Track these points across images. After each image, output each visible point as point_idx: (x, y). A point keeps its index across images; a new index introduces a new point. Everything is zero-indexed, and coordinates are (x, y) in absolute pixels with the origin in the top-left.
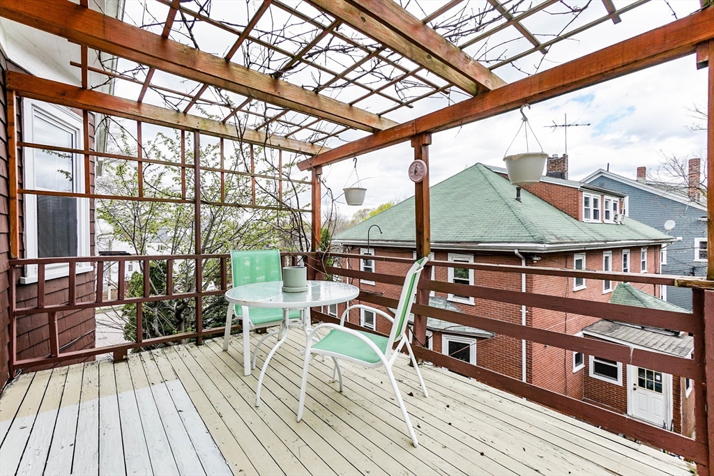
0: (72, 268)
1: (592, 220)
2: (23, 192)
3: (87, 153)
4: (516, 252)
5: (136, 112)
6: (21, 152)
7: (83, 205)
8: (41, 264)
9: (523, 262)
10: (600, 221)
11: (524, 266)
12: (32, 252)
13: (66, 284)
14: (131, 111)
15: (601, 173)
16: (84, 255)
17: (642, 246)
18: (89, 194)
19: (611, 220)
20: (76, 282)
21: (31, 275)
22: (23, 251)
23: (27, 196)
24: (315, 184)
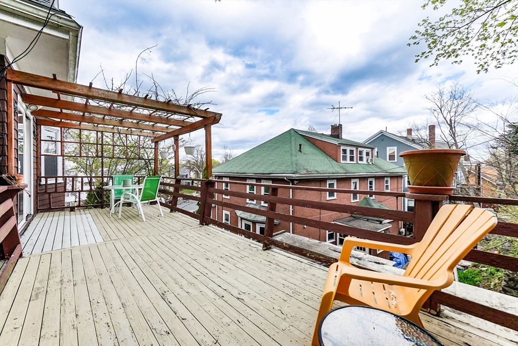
0: (56, 180)
1: (348, 161)
2: (41, 155)
3: (62, 142)
4: (285, 178)
5: (79, 127)
6: (40, 142)
7: (60, 159)
8: (46, 178)
9: (291, 184)
10: (355, 162)
11: (291, 185)
12: (43, 174)
13: (54, 186)
14: (77, 127)
15: (382, 132)
16: (60, 176)
17: (386, 177)
18: (62, 155)
19: (365, 162)
20: (58, 186)
21: (43, 182)
22: (40, 174)
23: (42, 156)
24: (156, 149)
